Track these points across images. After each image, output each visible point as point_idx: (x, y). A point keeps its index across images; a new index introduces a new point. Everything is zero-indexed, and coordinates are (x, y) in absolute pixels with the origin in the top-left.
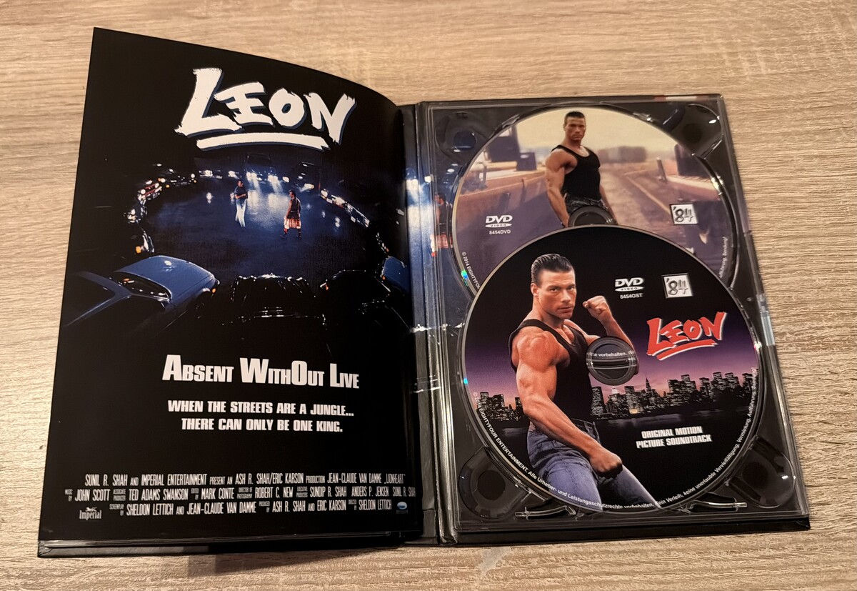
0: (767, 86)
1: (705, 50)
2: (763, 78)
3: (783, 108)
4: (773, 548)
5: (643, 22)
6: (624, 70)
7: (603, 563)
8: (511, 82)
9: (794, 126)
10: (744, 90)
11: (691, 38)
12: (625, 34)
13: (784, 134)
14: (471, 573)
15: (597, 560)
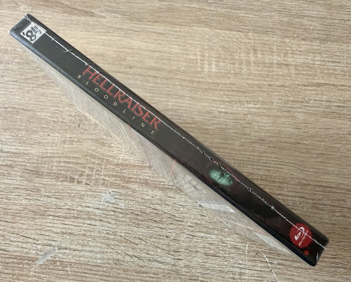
0: (213, 77)
1: (191, 57)
2: (212, 73)
3: (216, 88)
4: (154, 274)
5: (168, 39)
6: (154, 61)
7: (85, 269)
8: (104, 59)
9: (218, 97)
10: (202, 78)
11: (187, 50)
12: (159, 44)
13: (213, 100)
14: (32, 264)
15: (83, 267)
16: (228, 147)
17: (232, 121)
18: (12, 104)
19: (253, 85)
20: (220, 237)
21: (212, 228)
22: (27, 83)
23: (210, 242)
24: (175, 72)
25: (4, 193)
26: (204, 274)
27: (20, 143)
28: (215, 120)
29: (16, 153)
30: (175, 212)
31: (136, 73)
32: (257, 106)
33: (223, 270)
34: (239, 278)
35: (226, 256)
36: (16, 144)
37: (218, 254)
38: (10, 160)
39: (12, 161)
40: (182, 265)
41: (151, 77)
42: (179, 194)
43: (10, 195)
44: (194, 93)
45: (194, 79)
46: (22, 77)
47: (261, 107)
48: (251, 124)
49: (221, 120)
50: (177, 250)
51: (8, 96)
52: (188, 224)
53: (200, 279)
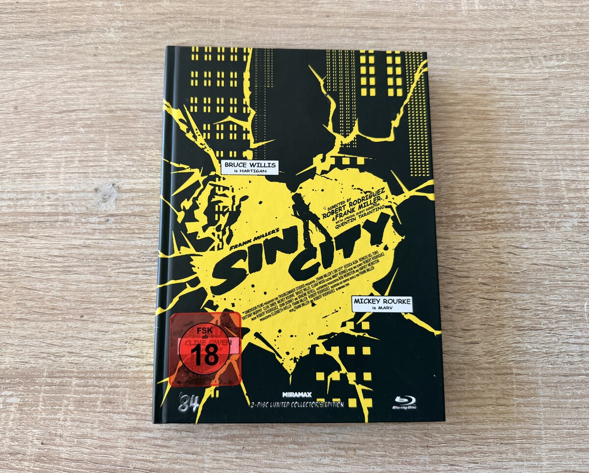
16: (526, 139)
17: (524, 94)
18: (123, 104)
19: (550, 26)
20: (538, 296)
21: (522, 283)
22: (144, 62)
23: (522, 307)
24: (409, 16)
25: (138, 264)
26: (520, 362)
27: (150, 172)
28: (495, 94)
29: (148, 191)
30: (454, 263)
31: (341, 24)
32: (564, 63)
33: (552, 350)
34: (580, 361)
35: (553, 326)
36: (144, 175)
37: (539, 326)
38: (137, 205)
39: (143, 205)
40: (481, 352)
41: (368, 30)
42: (455, 231)
43: (150, 266)
44: (450, 49)
45: (446, 26)
46: (132, 53)
47: (572, 63)
48: (559, 94)
49: (505, 93)
50: (468, 327)
51: (113, 89)
52: (480, 280)
53: (514, 372)
